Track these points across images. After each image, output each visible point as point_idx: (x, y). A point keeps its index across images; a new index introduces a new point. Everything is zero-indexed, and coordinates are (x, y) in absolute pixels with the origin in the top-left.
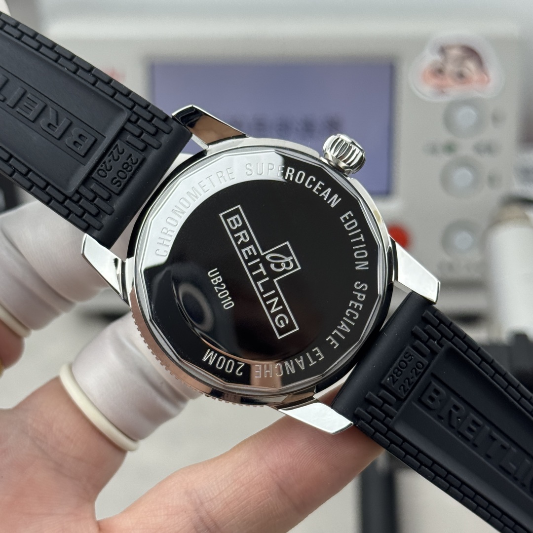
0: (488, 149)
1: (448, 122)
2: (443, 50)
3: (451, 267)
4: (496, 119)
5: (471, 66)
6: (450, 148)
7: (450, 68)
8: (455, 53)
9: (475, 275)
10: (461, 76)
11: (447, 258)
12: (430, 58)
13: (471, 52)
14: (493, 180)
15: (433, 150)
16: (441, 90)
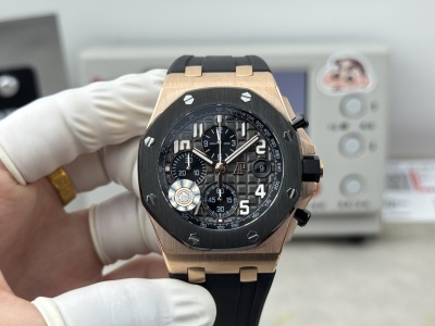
0: (369, 126)
1: (342, 110)
2: (338, 62)
3: (346, 204)
4: (374, 107)
5: (356, 73)
6: (344, 126)
7: (344, 74)
8: (346, 64)
9: (362, 209)
10: (350, 79)
11: (344, 199)
12: (330, 68)
13: (356, 64)
14: (372, 147)
15: (333, 127)
16: (338, 89)
